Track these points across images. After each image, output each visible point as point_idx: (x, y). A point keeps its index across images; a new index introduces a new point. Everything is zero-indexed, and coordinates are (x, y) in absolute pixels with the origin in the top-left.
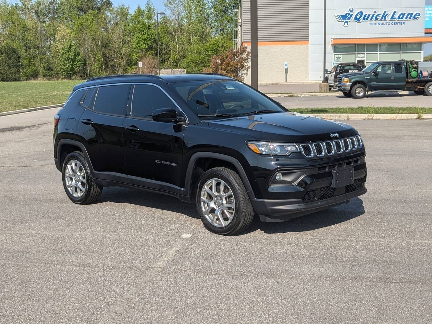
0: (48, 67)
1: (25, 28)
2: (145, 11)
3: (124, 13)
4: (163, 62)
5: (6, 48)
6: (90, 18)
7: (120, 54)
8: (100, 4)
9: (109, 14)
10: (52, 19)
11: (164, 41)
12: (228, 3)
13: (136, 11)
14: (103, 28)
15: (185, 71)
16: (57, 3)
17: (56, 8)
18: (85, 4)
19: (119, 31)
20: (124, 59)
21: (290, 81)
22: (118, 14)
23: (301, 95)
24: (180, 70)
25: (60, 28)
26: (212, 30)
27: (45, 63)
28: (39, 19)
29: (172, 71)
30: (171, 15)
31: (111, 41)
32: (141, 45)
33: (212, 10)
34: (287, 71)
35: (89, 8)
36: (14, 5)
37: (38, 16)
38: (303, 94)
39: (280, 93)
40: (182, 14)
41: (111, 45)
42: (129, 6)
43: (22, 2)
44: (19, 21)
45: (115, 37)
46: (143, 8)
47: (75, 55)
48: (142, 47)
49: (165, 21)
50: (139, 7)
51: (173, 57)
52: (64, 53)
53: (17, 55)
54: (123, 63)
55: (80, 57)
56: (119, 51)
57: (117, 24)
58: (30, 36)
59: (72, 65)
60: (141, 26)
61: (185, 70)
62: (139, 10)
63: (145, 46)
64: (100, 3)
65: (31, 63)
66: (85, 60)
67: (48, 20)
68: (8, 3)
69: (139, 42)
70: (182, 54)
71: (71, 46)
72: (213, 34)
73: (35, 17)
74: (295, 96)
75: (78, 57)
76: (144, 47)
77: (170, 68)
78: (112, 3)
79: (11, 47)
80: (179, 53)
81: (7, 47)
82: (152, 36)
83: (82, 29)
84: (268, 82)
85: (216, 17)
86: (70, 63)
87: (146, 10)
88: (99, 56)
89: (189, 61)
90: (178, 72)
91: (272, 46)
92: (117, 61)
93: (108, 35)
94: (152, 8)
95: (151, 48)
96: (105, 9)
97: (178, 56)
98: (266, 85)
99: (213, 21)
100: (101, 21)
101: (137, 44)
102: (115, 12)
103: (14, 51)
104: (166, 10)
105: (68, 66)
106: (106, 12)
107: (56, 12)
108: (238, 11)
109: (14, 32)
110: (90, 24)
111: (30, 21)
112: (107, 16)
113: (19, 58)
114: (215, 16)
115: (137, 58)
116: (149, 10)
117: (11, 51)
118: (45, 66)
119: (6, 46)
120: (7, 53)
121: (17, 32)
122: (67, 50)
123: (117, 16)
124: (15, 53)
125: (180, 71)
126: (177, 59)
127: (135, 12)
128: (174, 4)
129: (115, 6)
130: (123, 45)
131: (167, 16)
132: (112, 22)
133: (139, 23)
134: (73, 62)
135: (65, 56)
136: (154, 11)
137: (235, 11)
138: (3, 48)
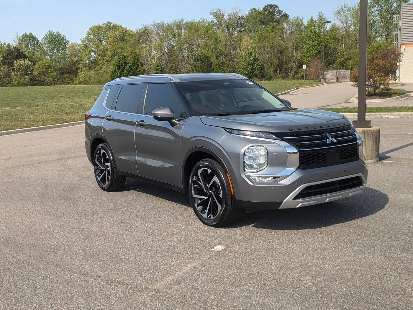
0: (233, 71)
1: (217, 40)
2: (317, 21)
3: (298, 23)
4: (330, 65)
5: (201, 56)
6: (270, 29)
7: (293, 59)
8: (279, 17)
9: (285, 25)
10: (240, 31)
11: (332, 46)
12: (393, 10)
13: (309, 21)
14: (280, 37)
15: (349, 72)
16: (243, 19)
17: (243, 22)
18: (266, 18)
19: (293, 39)
20: (296, 62)
22: (293, 25)
24: (344, 71)
25: (244, 39)
26: (377, 35)
27: (231, 68)
28: (229, 32)
29: (337, 72)
30: (339, 23)
31: (286, 48)
32: (311, 50)
33: (378, 17)
35: (270, 21)
36: (211, 22)
37: (228, 30)
40: (350, 22)
41: (285, 51)
42: (303, 18)
43: (217, 19)
44: (214, 34)
45: (289, 44)
46: (315, 18)
47: (254, 60)
48: (312, 52)
49: (334, 29)
50: (312, 18)
51: (340, 60)
52: (246, 59)
53: (209, 62)
54: (295, 66)
55: (258, 62)
56: (292, 56)
57: (292, 33)
58: (220, 45)
59: (252, 68)
60: (312, 34)
61: (349, 71)
62: (312, 20)
64: (279, 16)
65: (221, 68)
67: (236, 32)
68: (206, 20)
69: (310, 48)
70: (347, 57)
71: (251, 53)
72: (378, 39)
73: (226, 31)
75: (257, 62)
76: (314, 52)
77: (336, 69)
78: (288, 15)
79: (205, 56)
80: (345, 56)
81: (202, 55)
82: (321, 42)
83: (262, 38)
85: (381, 23)
86: (250, 67)
87: (318, 20)
88: (275, 61)
89: (354, 62)
90: (343, 73)
92: (290, 64)
93: (283, 43)
94: (323, 18)
95: (319, 53)
96: (283, 21)
97: (344, 59)
99: (378, 27)
100: (279, 32)
101: (308, 50)
102: (291, 23)
103: (207, 58)
104: (336, 19)
105: (248, 70)
106: (284, 24)
107: (242, 25)
108: (398, 16)
109: (209, 44)
110: (269, 34)
111: (222, 34)
112: (284, 27)
113: (211, 64)
114: (381, 22)
115: (307, 62)
116: (321, 19)
117: (205, 59)
118: (230, 70)
119: (201, 55)
120: (202, 60)
121: (211, 43)
122: (248, 57)
123: (292, 26)
124: (208, 60)
125: (345, 72)
126: (342, 62)
127: (308, 22)
128: (343, 14)
129: (292, 18)
130: (296, 51)
131: (336, 24)
132: (288, 32)
133: (311, 31)
134: (253, 67)
135: (247, 61)
136: (324, 20)
137: (395, 16)
138: (199, 57)
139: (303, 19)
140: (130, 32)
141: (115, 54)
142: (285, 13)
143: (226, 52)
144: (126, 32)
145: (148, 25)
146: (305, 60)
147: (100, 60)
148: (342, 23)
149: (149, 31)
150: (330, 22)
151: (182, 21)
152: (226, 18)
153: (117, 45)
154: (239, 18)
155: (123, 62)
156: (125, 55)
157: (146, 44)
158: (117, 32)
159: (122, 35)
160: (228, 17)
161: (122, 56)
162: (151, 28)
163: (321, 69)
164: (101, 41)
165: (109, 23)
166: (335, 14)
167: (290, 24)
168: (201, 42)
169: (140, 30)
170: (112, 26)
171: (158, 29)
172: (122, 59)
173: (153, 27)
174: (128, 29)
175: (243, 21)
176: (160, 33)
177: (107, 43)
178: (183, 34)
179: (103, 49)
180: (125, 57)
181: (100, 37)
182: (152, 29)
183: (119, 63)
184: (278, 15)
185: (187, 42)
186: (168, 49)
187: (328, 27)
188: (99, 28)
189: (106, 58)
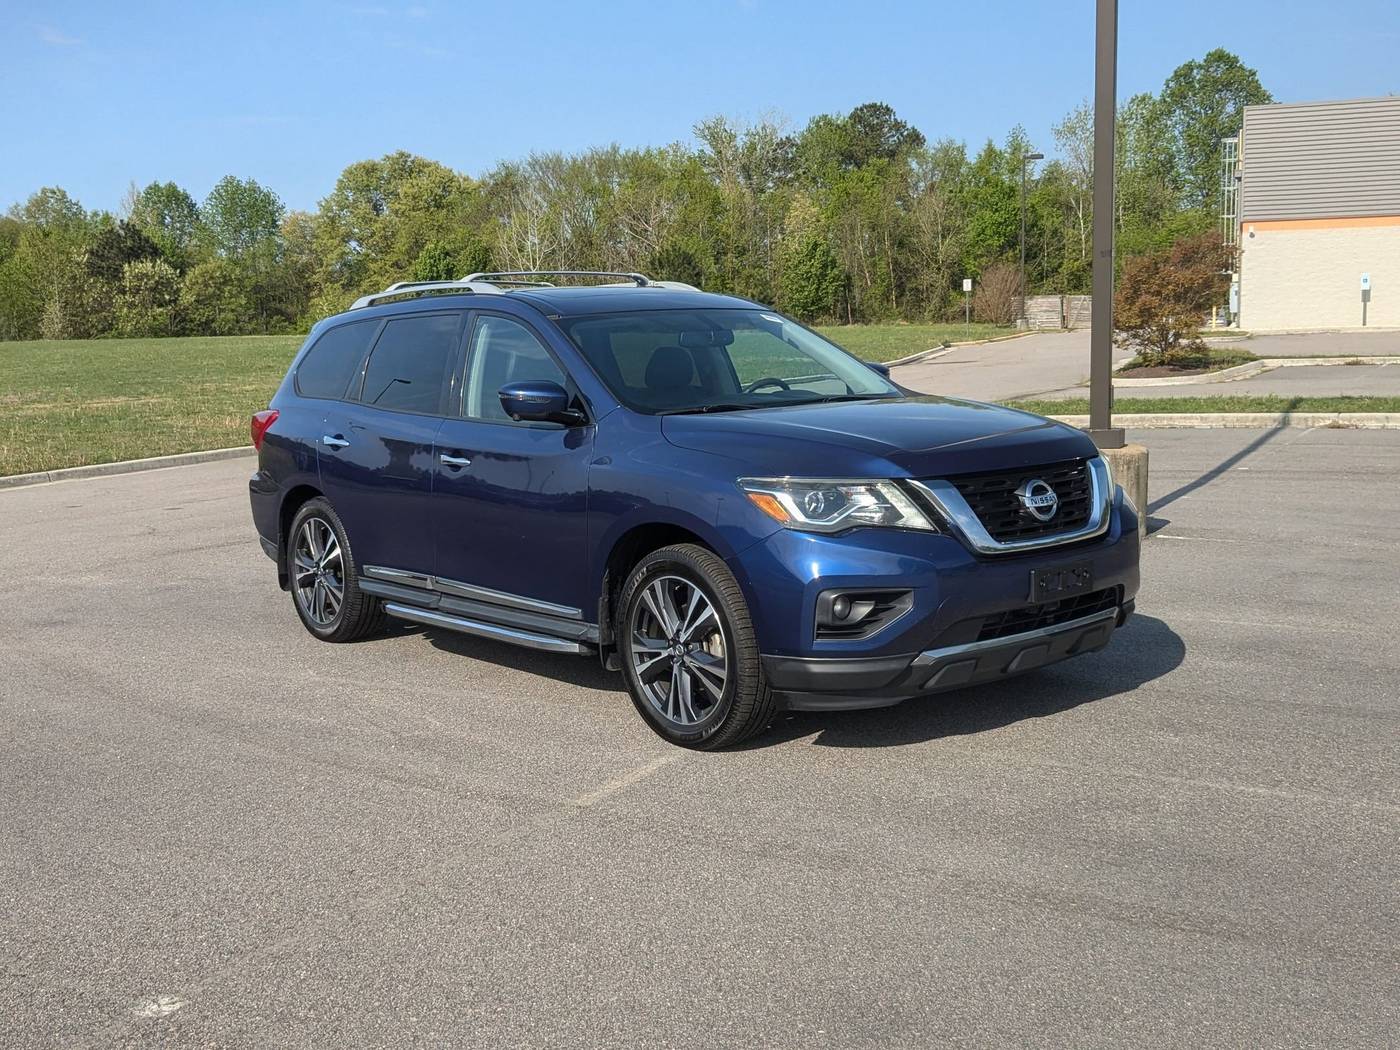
0: (762, 296)
1: (716, 206)
2: (1006, 152)
3: (951, 160)
4: (1042, 279)
5: (671, 253)
6: (869, 176)
7: (936, 262)
8: (895, 141)
9: (914, 165)
10: (782, 182)
11: (1047, 224)
12: (1224, 123)
13: (983, 154)
14: (899, 199)
15: (1090, 299)
16: (793, 145)
17: (790, 155)
18: (859, 143)
19: (936, 203)
20: (943, 272)
21: (1373, 323)
22: (936, 165)
23: (1385, 360)
24: (1083, 297)
25: (795, 203)
26: (1178, 194)
28: (751, 184)
29: (1062, 301)
30: (1070, 160)
31: (915, 230)
32: (988, 237)
33: (1181, 143)
34: (1366, 295)
35: (869, 153)
36: (697, 155)
37: (749, 177)
38: (1390, 360)
39: (1321, 354)
41: (914, 240)
42: (964, 143)
43: (714, 147)
44: (706, 189)
45: (923, 219)
46: (1001, 145)
47: (825, 266)
48: (990, 242)
49: (1053, 176)
50: (990, 145)
51: (1068, 266)
52: (800, 262)
53: (694, 269)
54: (942, 282)
55: (836, 271)
56: (933, 254)
57: (932, 188)
58: (727, 223)
59: (817, 290)
60: (991, 191)
61: (1090, 297)
62: (990, 151)
63: (999, 241)
64: (895, 138)
66: (848, 278)
67: (771, 185)
68: (683, 149)
69: (984, 231)
70: (1092, 256)
71: (816, 245)
72: (1184, 205)
73: (741, 180)
74: (1364, 364)
75: (832, 270)
76: (996, 242)
77: (1061, 292)
78: (923, 137)
79: (681, 252)
80: (1086, 254)
81: (674, 250)
82: (1015, 215)
83: (848, 202)
84: (1309, 328)
85: (1191, 160)
86: (812, 285)
87: (1009, 150)
88: (883, 267)
90: (1077, 302)
91: (1325, 230)
92: (927, 277)
93: (907, 217)
94: (1023, 145)
95: (1012, 244)
96: (908, 153)
97: (1083, 261)
98: (1302, 335)
99: (1182, 171)
100: (894, 183)
101: (979, 235)
102: (930, 159)
104: (1060, 147)
105: (806, 293)
106: (909, 160)
107: (789, 164)
108: (1236, 141)
109: (692, 217)
110: (866, 190)
111: (730, 188)
112: (912, 170)
113: (699, 275)
115: (974, 271)
116: (1016, 149)
119: (671, 249)
120: (673, 264)
121: (700, 215)
122: (807, 255)
123: (934, 169)
124: (689, 264)
125: (1080, 300)
126: (1078, 271)
127: (980, 156)
129: (932, 143)
130: (944, 237)
131: (1061, 162)
132: (922, 184)
133: (987, 182)
134: (820, 283)
135: (803, 269)
136: (1027, 151)
137: (1228, 141)
138: (665, 255)
139: (964, 146)
140: (461, 180)
141: (418, 244)
142: (913, 128)
143: (742, 242)
144: (451, 180)
145: (516, 161)
146: (971, 265)
147: (374, 260)
148: (1077, 158)
149: (518, 179)
150: (1042, 157)
151: (615, 150)
152: (740, 142)
153: (424, 220)
154: (781, 145)
155: (441, 267)
156: (448, 247)
157: (509, 216)
158: (424, 181)
159: (439, 192)
160: (746, 139)
161: (439, 251)
162: (525, 169)
163: (1016, 291)
164: (377, 208)
165: (402, 155)
166: (1059, 132)
167: (927, 163)
168: (668, 211)
169: (492, 176)
170: (409, 163)
171: (543, 173)
172: (439, 259)
173: (529, 169)
174: (456, 173)
175: (792, 153)
176: (551, 186)
177: (396, 212)
178: (617, 188)
179: (384, 229)
180: (447, 254)
181: (376, 196)
182: (527, 175)
183: (431, 271)
184: (893, 136)
185: (628, 210)
186: (573, 232)
187: (1037, 171)
188: (370, 169)
189: (392, 258)
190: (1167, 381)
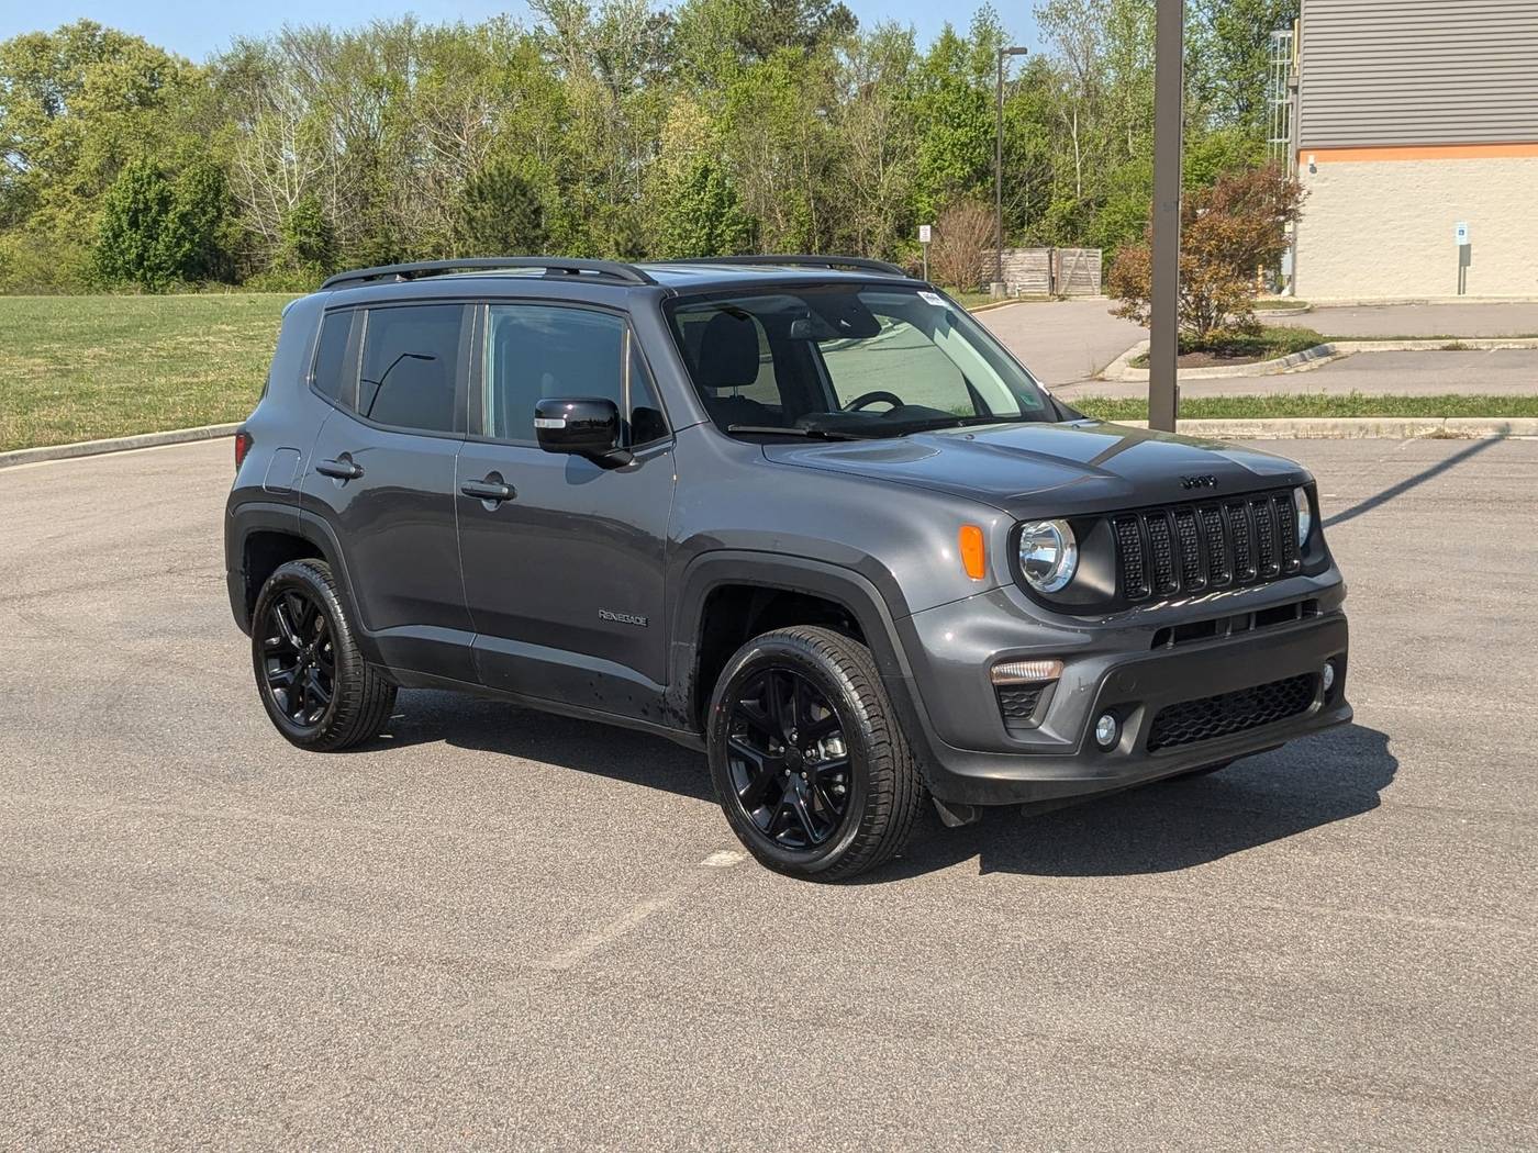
0: (630, 245)
1: (561, 115)
2: (970, 42)
3: (894, 51)
4: (1022, 225)
5: (496, 179)
6: (779, 72)
7: (876, 197)
8: (815, 23)
9: (843, 58)
10: (656, 78)
11: (1030, 149)
12: (1269, 7)
13: (939, 44)
14: (823, 106)
15: (1100, 255)
16: (670, 24)
17: (666, 39)
18: (764, 23)
19: (874, 117)
20: (886, 213)
21: (1474, 292)
22: (874, 58)
23: (1492, 343)
24: (1079, 250)
25: (675, 110)
26: (1206, 107)
27: (621, 230)
28: (610, 80)
29: (1050, 256)
30: (1060, 55)
31: (846, 153)
32: (947, 164)
33: (1210, 35)
34: (1465, 254)
35: (778, 39)
36: (532, 34)
37: (607, 70)
38: (1500, 343)
39: (1410, 335)
40: (1100, 51)
41: (844, 166)
42: (912, 28)
43: (557, 24)
44: (547, 85)
45: (860, 139)
46: (963, 33)
47: (720, 203)
48: (950, 171)
49: (1037, 78)
50: (948, 32)
51: (1059, 206)
52: (683, 196)
53: (531, 203)
54: (884, 228)
55: (735, 209)
56: (872, 187)
57: (868, 92)
58: (577, 137)
59: (709, 237)
60: (952, 97)
61: (1100, 251)
62: (949, 40)
63: (962, 169)
64: (816, 19)
65: (578, 232)
66: (756, 223)
67: (639, 81)
68: (511, 26)
69: (942, 154)
70: (1091, 193)
71: (706, 172)
72: (1213, 121)
73: (598, 73)
74: (1467, 349)
75: (730, 208)
76: (960, 170)
77: (1047, 244)
78: (855, 17)
79: (511, 177)
80: (1082, 190)
81: (501, 175)
82: (986, 132)
83: (749, 111)
84: (1388, 297)
85: (1223, 60)
86: (701, 229)
87: (974, 40)
88: (802, 205)
89: (1119, 217)
90: (1074, 258)
91: (1409, 163)
92: (864, 220)
93: (835, 134)
94: (994, 31)
95: (982, 174)
96: (834, 40)
97: (1078, 201)
98: (1379, 307)
99: (1212, 74)
100: (816, 84)
101: (935, 161)
102: (865, 51)
103: (521, 188)
104: (1045, 36)
105: (694, 241)
106: (836, 50)
107: (664, 53)
108: (1290, 35)
109: (525, 127)
110: (775, 93)
111: (580, 86)
112: (839, 65)
113: (537, 212)
114: (1222, 56)
115: (931, 212)
116: (984, 37)
117: (511, 191)
118: (619, 239)
119: (496, 173)
120: (501, 197)
121: (537, 123)
122: (694, 185)
123: (870, 64)
124: (524, 195)
125: (1081, 255)
126: (1072, 213)
127: (935, 47)
128: (1073, 17)
129: (868, 28)
130: (886, 164)
131: (1047, 59)
132: (854, 86)
133: (945, 85)
134: (713, 227)
135: (688, 205)
136: (999, 42)
137: (1278, 35)
138: (487, 181)
139: (912, 32)
140: (178, 66)
141: (114, 162)
142: (840, 5)
143: (599, 165)
144: (162, 65)
145: (262, 38)
146: (924, 204)
147: (47, 185)
148: (1071, 53)
149: (265, 64)
150: (1024, 51)
151: (410, 24)
152: (595, 18)
153: (124, 124)
154: (653, 23)
155: (151, 195)
156: (161, 166)
157: (253, 121)
158: (122, 66)
159: (145, 82)
160: (602, 16)
161: (148, 172)
162: (274, 51)
163: (988, 240)
164: (49, 106)
165: (87, 26)
166: (1044, 16)
167: (861, 54)
168: (492, 120)
169: (225, 60)
170: (98, 39)
171: (303, 56)
172: (149, 183)
173: (281, 50)
174: (170, 55)
175: (669, 36)
176: (313, 75)
177: (80, 113)
178: (413, 81)
179: (62, 138)
180: (160, 176)
181: (47, 87)
182: (278, 59)
183: (135, 201)
184: (812, 15)
185: (432, 115)
186: (348, 145)
187: (1015, 69)
188: (40, 46)
189: (74, 180)
190: (1208, 372)
